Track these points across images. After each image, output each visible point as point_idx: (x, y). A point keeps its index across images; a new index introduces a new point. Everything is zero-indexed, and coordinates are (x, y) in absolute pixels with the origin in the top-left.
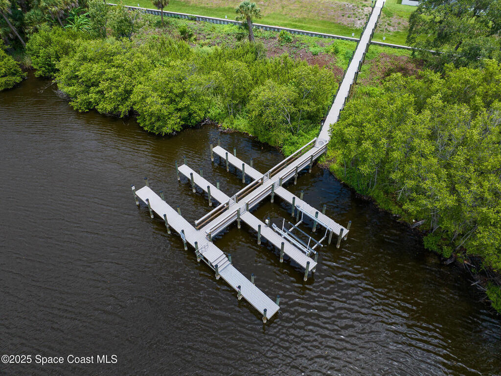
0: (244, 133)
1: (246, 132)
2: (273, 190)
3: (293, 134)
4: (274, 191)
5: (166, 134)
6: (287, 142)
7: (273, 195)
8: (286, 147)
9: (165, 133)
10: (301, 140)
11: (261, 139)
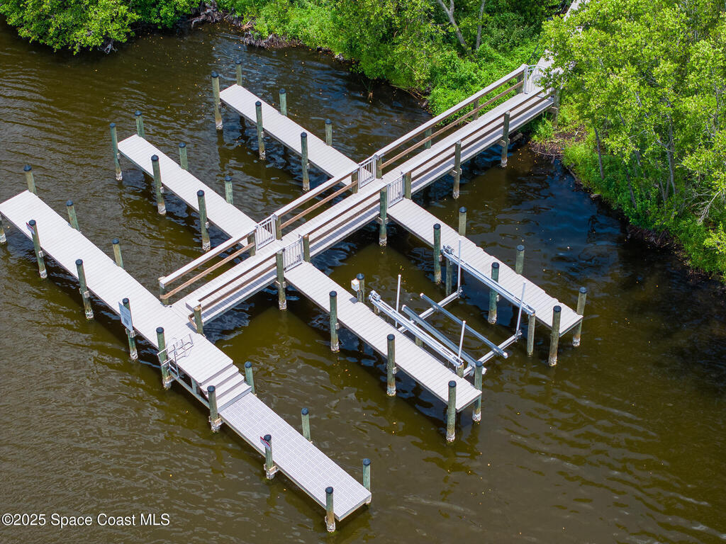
0: (320, 49)
1: (325, 47)
2: (382, 208)
3: (462, 53)
4: (389, 211)
5: (84, 50)
6: (445, 78)
7: (384, 221)
8: (440, 90)
9: (81, 47)
10: (484, 74)
11: (368, 68)
